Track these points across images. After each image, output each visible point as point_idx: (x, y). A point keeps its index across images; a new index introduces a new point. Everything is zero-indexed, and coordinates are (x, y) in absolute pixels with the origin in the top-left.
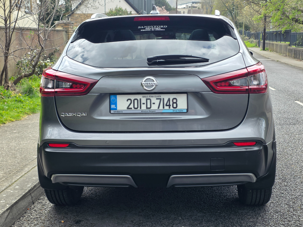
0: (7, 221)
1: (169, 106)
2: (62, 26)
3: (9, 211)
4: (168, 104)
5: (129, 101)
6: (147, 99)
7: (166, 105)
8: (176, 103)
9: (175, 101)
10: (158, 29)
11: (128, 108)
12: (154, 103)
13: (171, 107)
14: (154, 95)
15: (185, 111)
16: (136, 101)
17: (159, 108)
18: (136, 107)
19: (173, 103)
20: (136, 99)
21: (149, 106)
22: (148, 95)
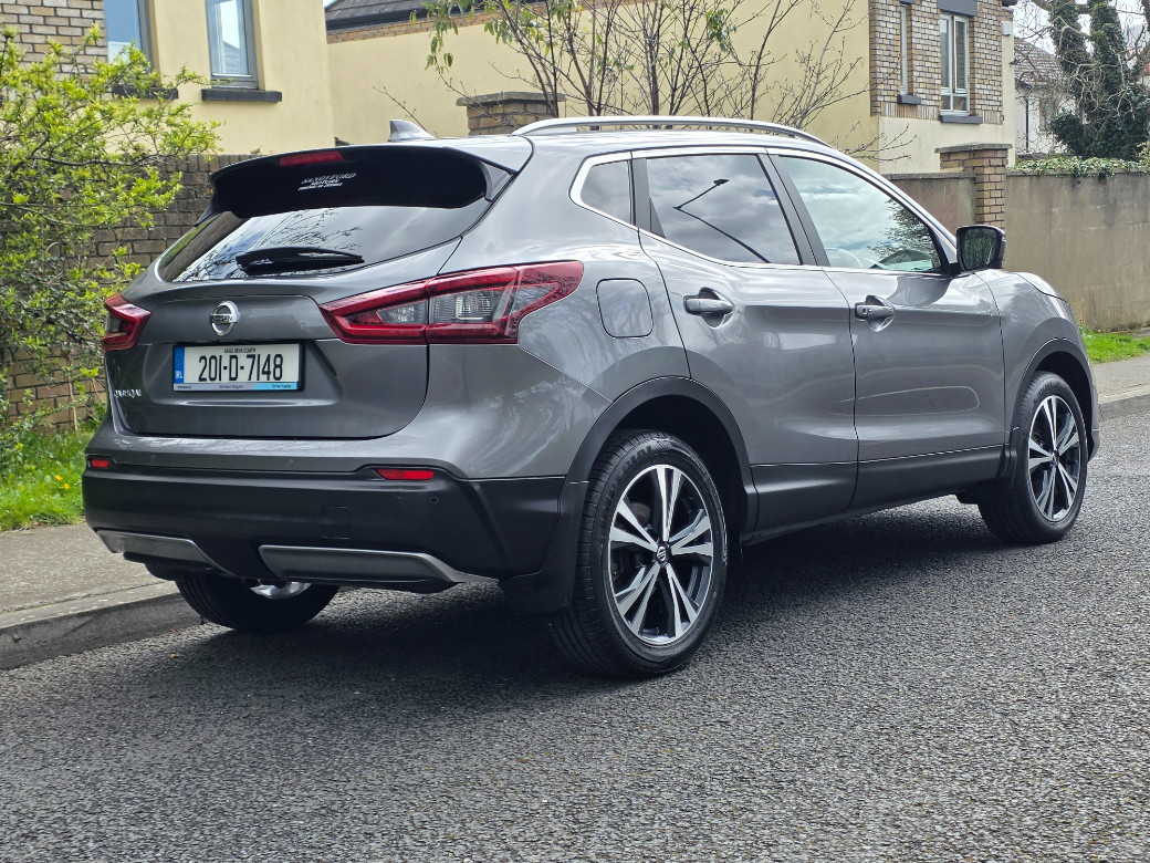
0: (70, 638)
1: (268, 373)
2: (962, 163)
3: (87, 619)
4: (266, 369)
5: (203, 361)
6: (232, 357)
7: (264, 373)
8: (280, 366)
9: (278, 360)
10: (333, 182)
11: (201, 379)
12: (242, 368)
13: (271, 376)
14: (243, 347)
15: (294, 387)
16: (213, 361)
17: (250, 378)
18: (213, 376)
19: (276, 366)
20: (214, 357)
21: (233, 375)
22: (234, 347)
